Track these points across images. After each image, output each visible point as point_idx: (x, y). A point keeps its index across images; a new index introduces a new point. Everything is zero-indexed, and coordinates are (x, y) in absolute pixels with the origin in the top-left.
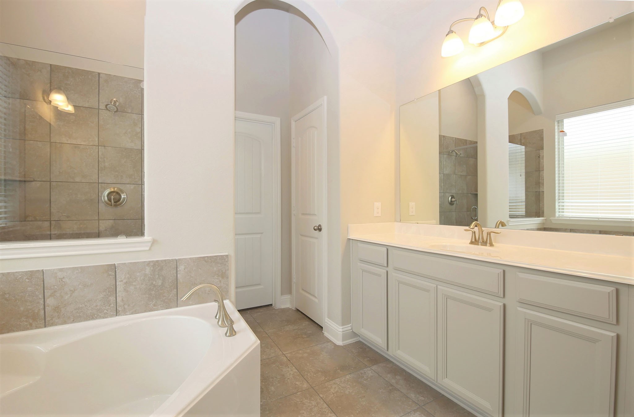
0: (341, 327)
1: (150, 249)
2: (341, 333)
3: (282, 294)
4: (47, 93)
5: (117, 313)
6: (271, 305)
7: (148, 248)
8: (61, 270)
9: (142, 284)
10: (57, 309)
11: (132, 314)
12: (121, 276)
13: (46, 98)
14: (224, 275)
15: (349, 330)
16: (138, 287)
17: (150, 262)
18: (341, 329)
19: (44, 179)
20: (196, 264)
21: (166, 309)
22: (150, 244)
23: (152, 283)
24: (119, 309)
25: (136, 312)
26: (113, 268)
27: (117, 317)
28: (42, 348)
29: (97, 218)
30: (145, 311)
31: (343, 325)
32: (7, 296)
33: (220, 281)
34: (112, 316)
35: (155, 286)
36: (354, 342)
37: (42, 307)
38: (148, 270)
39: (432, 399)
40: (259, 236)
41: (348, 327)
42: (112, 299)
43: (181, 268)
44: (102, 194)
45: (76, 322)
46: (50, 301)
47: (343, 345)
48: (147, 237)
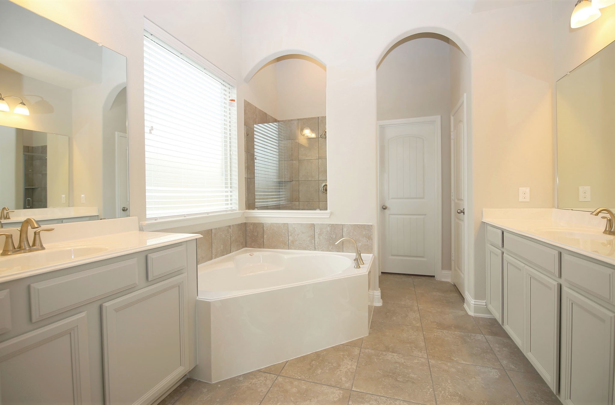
0: (474, 300)
1: (330, 217)
2: (473, 305)
3: (443, 268)
4: (302, 130)
5: (315, 249)
6: (434, 276)
7: (328, 217)
8: (294, 224)
9: (326, 236)
10: (292, 242)
11: (322, 251)
12: (317, 231)
13: (302, 133)
14: (370, 238)
15: (484, 305)
16: (324, 237)
17: (329, 224)
18: (474, 302)
19: (296, 180)
20: (353, 228)
21: (338, 252)
22: (329, 214)
23: (331, 236)
24: (316, 247)
25: (323, 251)
26: (313, 225)
27: (315, 251)
28: (286, 257)
29: (318, 200)
30: (327, 251)
31: (475, 299)
32: (277, 233)
33: (367, 241)
34: (313, 250)
35: (332, 238)
36: (489, 317)
37: (288, 240)
38: (329, 229)
39: (523, 371)
40: (423, 217)
41: (483, 303)
42: (313, 241)
43: (345, 230)
44: (320, 186)
45: (299, 250)
46: (290, 238)
47: (474, 316)
48: (328, 211)
